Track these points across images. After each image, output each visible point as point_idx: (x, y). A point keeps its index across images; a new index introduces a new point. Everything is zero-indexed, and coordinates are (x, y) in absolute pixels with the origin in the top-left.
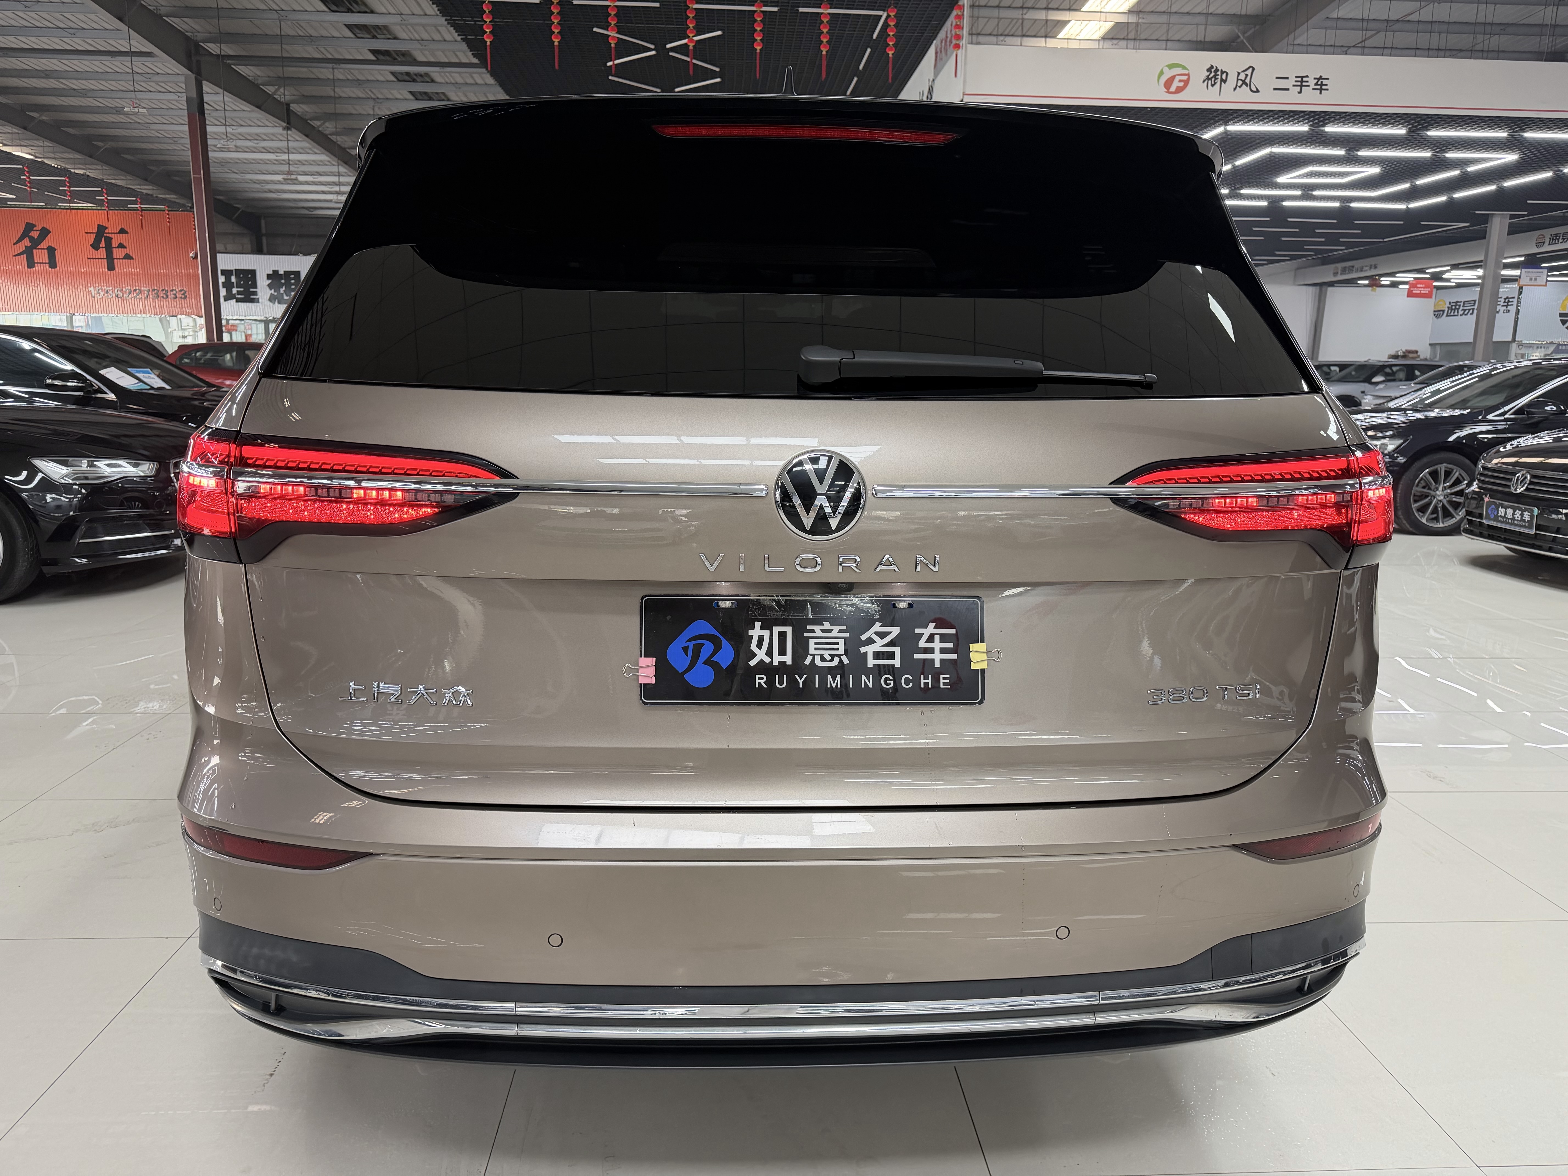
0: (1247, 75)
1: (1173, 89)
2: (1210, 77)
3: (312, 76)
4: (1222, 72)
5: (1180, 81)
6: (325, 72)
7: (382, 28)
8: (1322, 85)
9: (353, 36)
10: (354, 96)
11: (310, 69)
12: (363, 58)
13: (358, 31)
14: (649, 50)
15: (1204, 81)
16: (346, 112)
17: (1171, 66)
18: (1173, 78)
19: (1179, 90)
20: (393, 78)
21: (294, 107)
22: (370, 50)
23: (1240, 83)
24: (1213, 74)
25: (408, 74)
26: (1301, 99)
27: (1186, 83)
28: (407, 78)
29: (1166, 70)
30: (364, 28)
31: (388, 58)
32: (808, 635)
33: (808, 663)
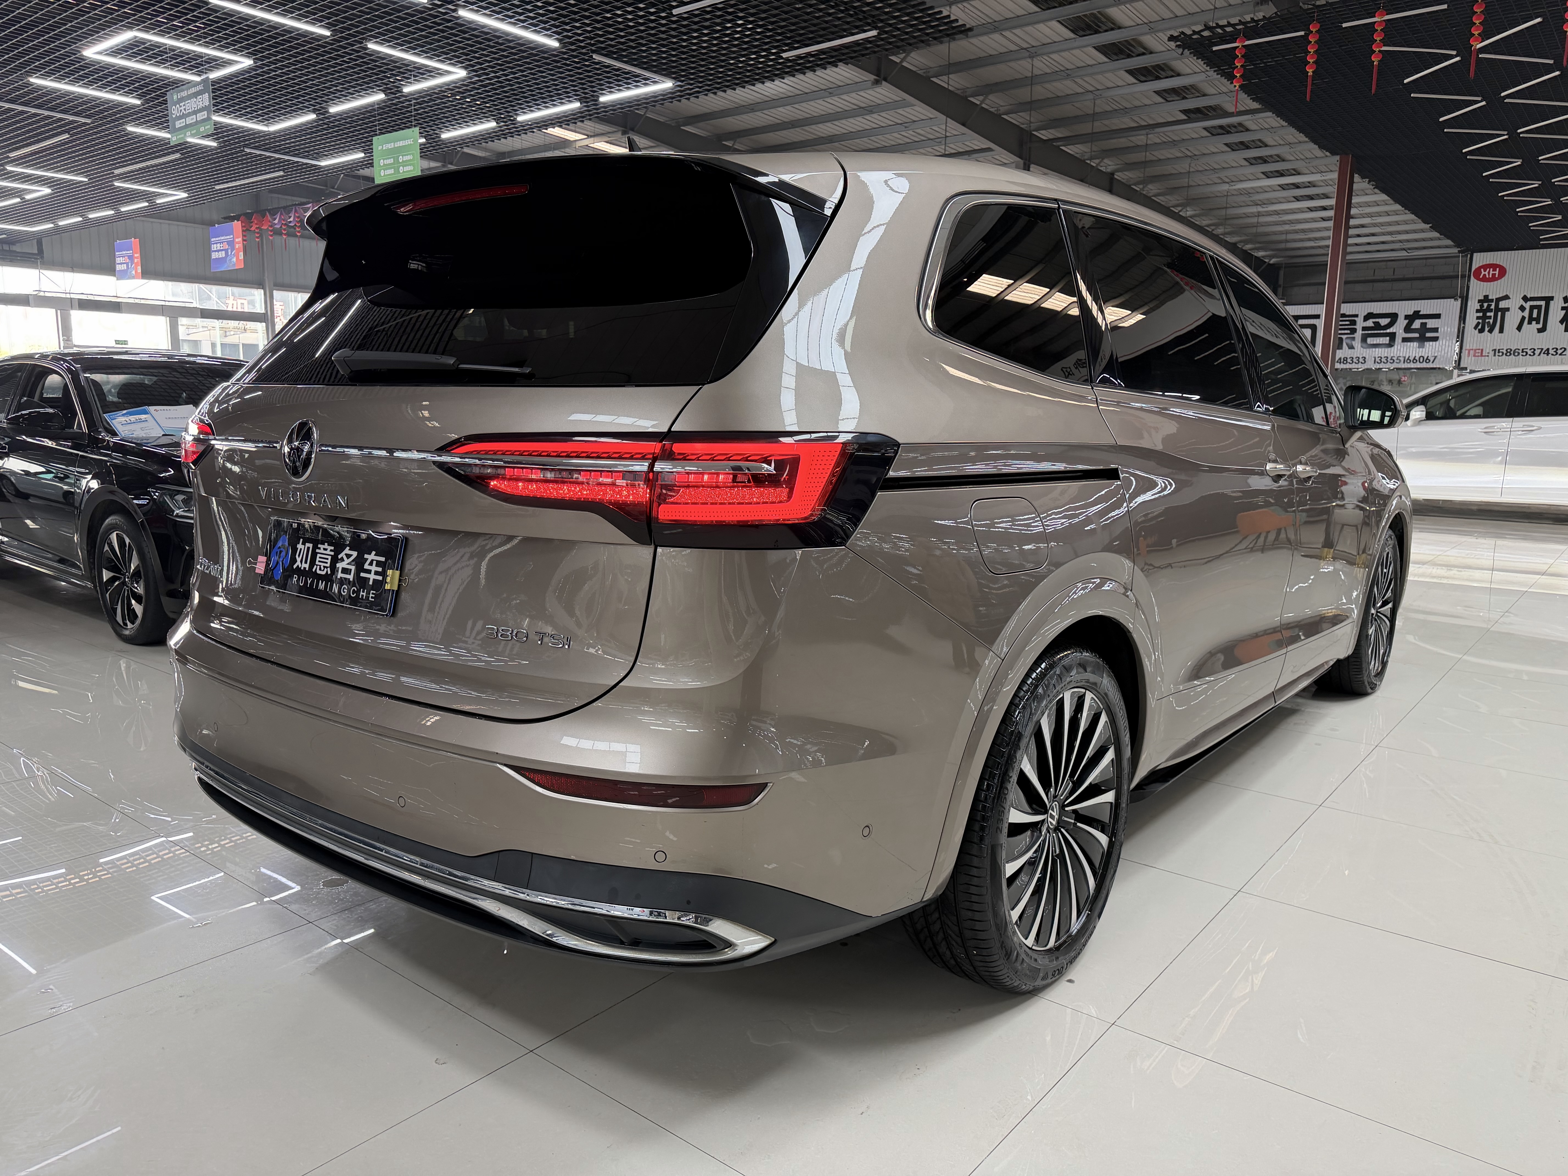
3: (1132, 145)
6: (1140, 139)
7: (1189, 87)
9: (1163, 101)
10: (1172, 156)
11: (1129, 138)
12: (1175, 119)
13: (1167, 95)
14: (1452, 57)
16: (1168, 173)
20: (1206, 134)
21: (1118, 176)
22: (1180, 111)
25: (1221, 127)
28: (1220, 131)
30: (1174, 91)
31: (1200, 115)
32: (317, 551)
33: (314, 570)
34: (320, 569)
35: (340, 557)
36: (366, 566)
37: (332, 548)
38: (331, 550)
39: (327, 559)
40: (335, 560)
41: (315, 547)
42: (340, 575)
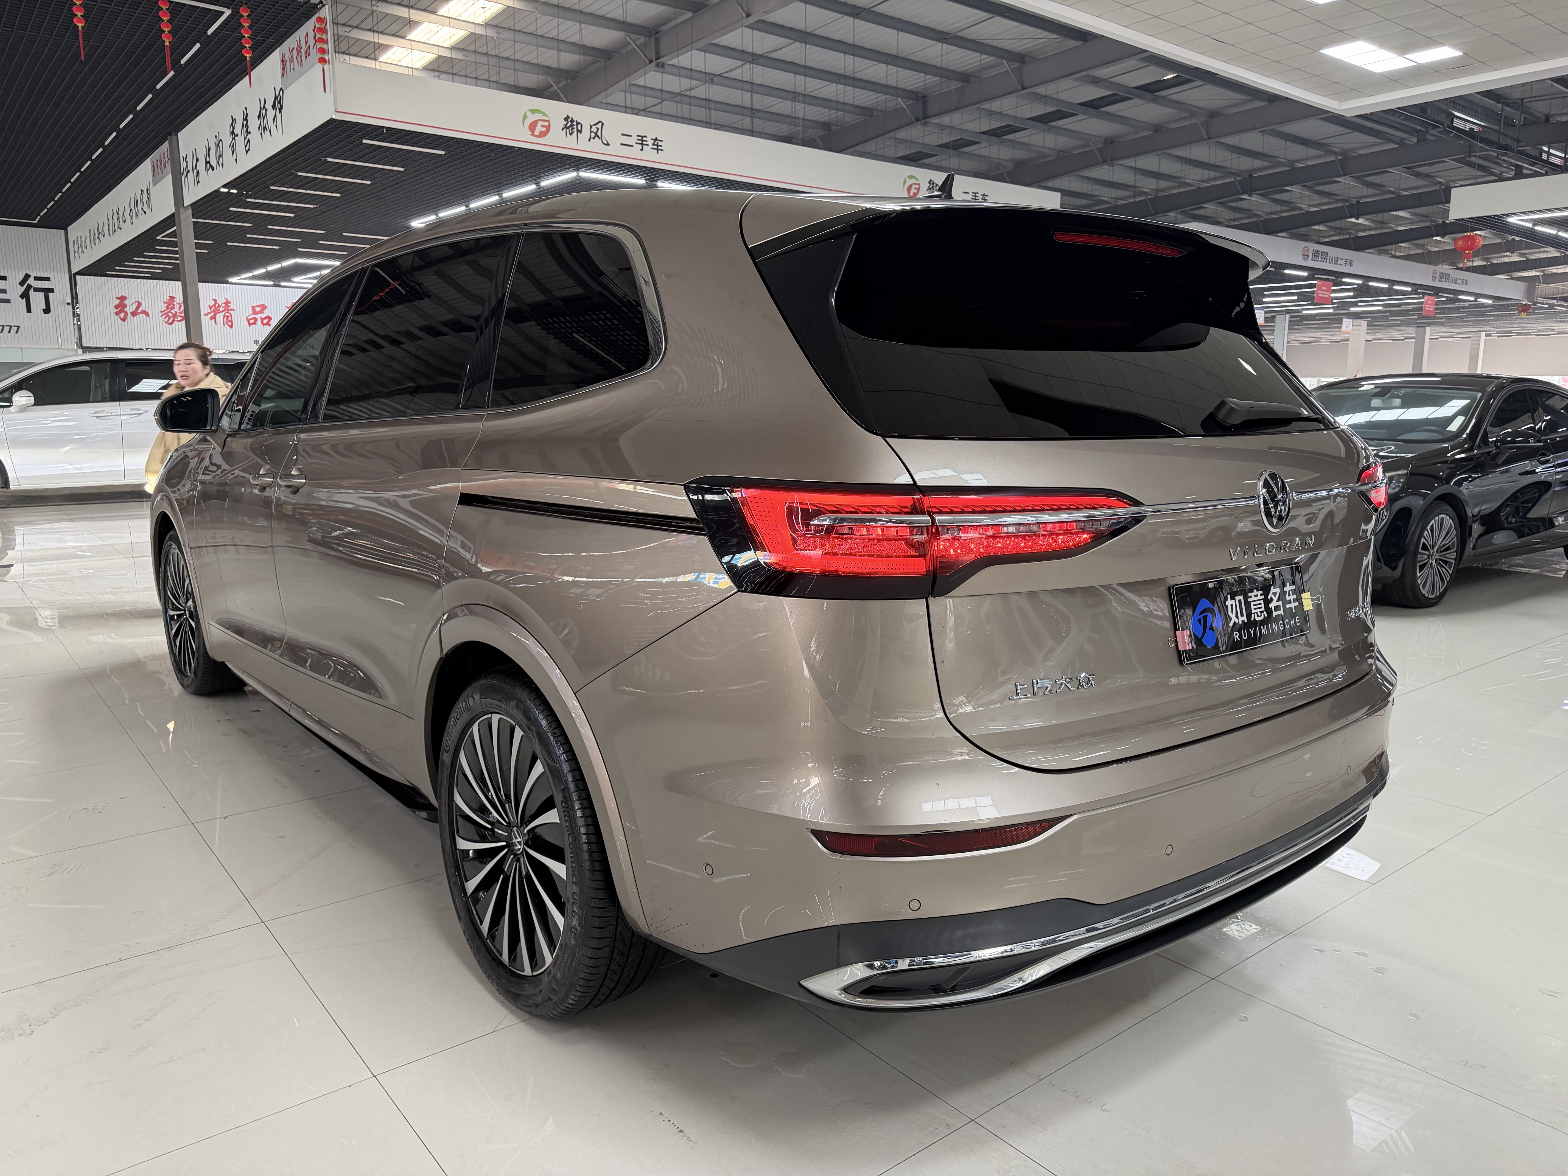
0: (598, 129)
1: (537, 133)
2: (568, 125)
4: (578, 123)
5: (542, 126)
8: (657, 145)
15: (563, 129)
17: (534, 111)
18: (535, 123)
19: (542, 135)
23: (593, 135)
24: (569, 124)
26: (640, 155)
27: (548, 128)
29: (529, 114)
32: (1249, 600)
33: (1252, 619)
34: (1258, 616)
35: (1269, 597)
36: (1288, 598)
37: (1261, 592)
38: (1261, 595)
39: (1260, 604)
40: (1267, 602)
41: (1246, 597)
42: (1275, 614)
